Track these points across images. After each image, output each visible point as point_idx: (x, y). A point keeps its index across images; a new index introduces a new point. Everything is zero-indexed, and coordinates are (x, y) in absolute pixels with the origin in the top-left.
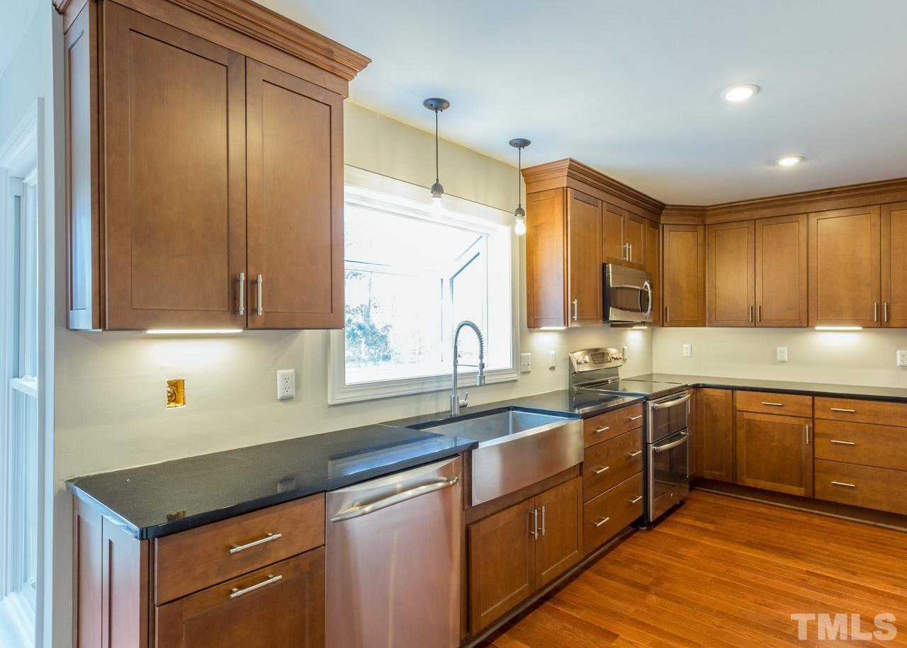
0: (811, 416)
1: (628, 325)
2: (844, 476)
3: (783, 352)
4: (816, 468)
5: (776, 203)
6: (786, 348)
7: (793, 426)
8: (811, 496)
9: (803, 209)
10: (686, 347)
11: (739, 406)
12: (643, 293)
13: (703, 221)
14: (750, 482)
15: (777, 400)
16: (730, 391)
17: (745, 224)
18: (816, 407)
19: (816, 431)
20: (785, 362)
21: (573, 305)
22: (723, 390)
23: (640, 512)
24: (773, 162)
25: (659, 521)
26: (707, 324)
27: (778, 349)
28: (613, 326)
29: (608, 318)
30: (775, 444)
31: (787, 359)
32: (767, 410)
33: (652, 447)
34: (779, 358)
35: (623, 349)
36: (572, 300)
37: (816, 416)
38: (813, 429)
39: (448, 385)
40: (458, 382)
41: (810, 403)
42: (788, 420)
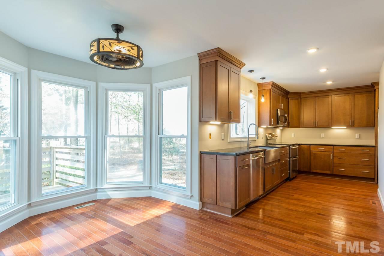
0: (332, 151)
2: (341, 167)
3: (323, 135)
4: (334, 166)
5: (322, 92)
7: (327, 154)
8: (332, 173)
9: (330, 94)
11: (312, 150)
12: (285, 118)
13: (300, 97)
14: (315, 171)
15: (323, 148)
16: (309, 146)
17: (313, 98)
18: (334, 149)
19: (334, 155)
20: (323, 138)
21: (272, 120)
23: (288, 176)
24: (325, 83)
25: (293, 179)
26: (301, 127)
29: (278, 124)
30: (322, 160)
31: (324, 137)
32: (320, 150)
33: (291, 159)
34: (322, 137)
36: (272, 119)
37: (334, 151)
38: (333, 155)
39: (247, 140)
40: (249, 139)
41: (332, 148)
42: (326, 153)
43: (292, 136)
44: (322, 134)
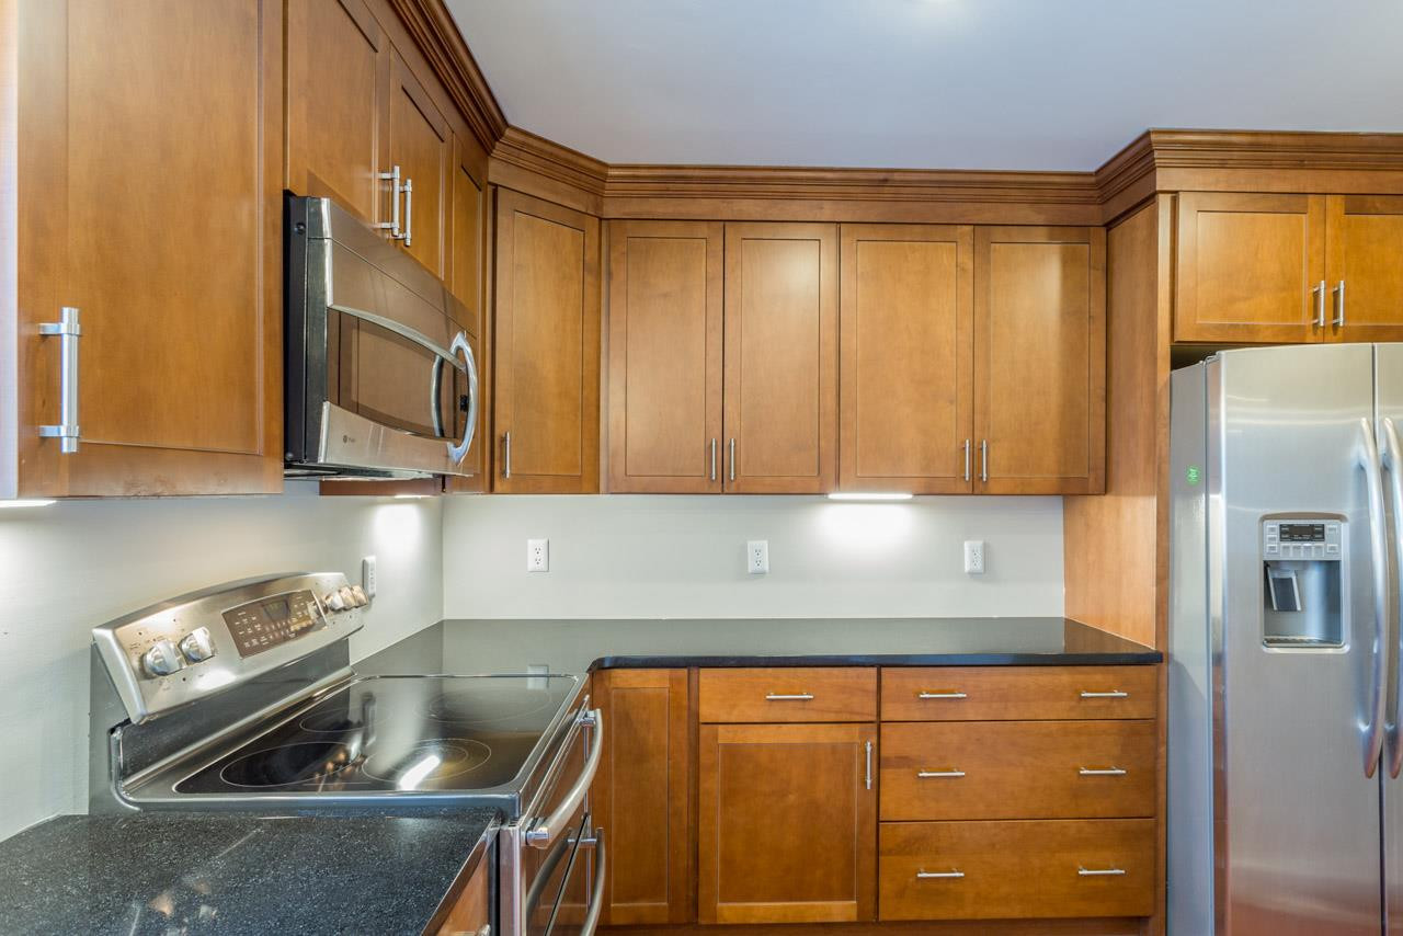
0: (874, 718)
1: (381, 486)
2: (941, 855)
3: (760, 551)
4: (882, 846)
6: (766, 543)
7: (834, 748)
8: (871, 916)
10: (535, 545)
11: (707, 711)
12: (453, 375)
13: (598, 207)
15: (800, 684)
16: (684, 673)
17: (703, 230)
18: (884, 693)
19: (885, 754)
20: (763, 573)
22: (666, 672)
26: (602, 487)
27: (750, 543)
28: (326, 489)
29: (315, 457)
30: (792, 798)
31: (767, 568)
32: (775, 714)
34: (752, 567)
35: (364, 564)
37: (884, 717)
38: (877, 751)
41: (873, 685)
42: (825, 735)
43: (531, 565)
44: (752, 544)
